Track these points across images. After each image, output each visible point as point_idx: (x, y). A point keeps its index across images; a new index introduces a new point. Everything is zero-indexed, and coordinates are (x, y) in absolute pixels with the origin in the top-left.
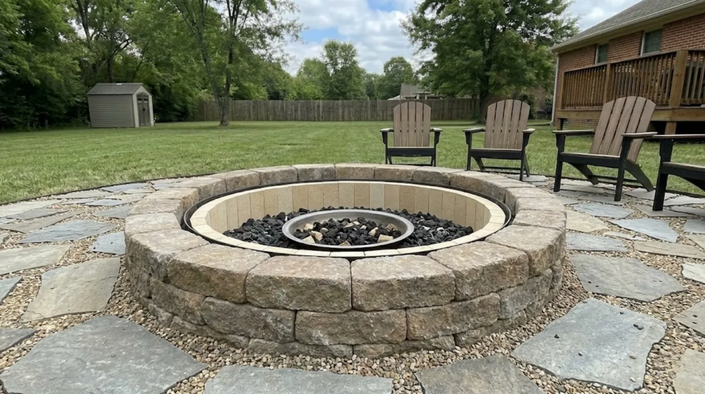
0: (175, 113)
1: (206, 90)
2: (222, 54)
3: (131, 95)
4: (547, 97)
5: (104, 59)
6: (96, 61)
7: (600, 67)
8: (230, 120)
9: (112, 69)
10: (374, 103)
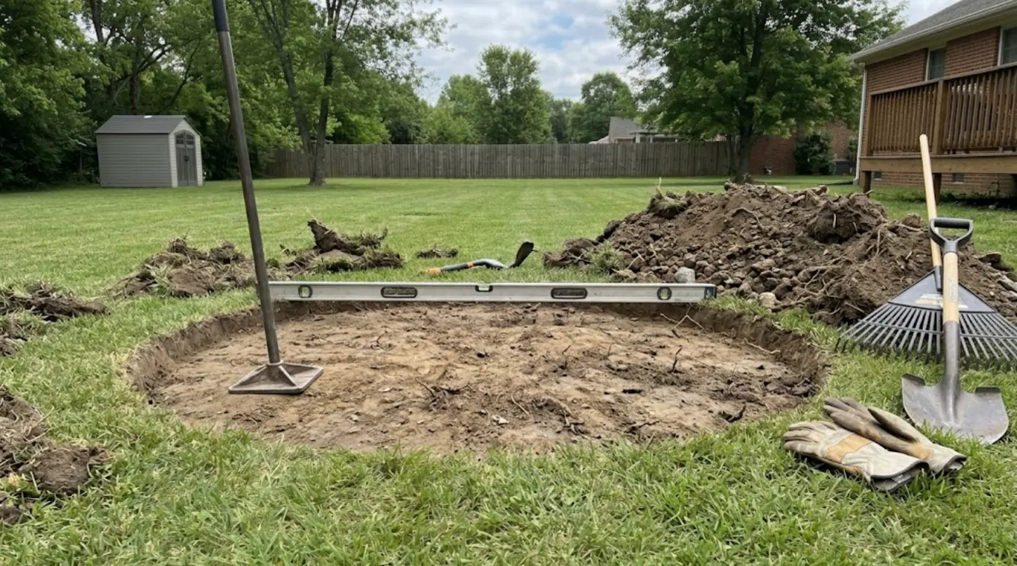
1: (289, 128)
2: (316, 70)
3: (167, 134)
4: (853, 138)
5: (125, 76)
6: (110, 80)
7: (928, 85)
8: (327, 176)
9: (138, 92)
10: (565, 148)
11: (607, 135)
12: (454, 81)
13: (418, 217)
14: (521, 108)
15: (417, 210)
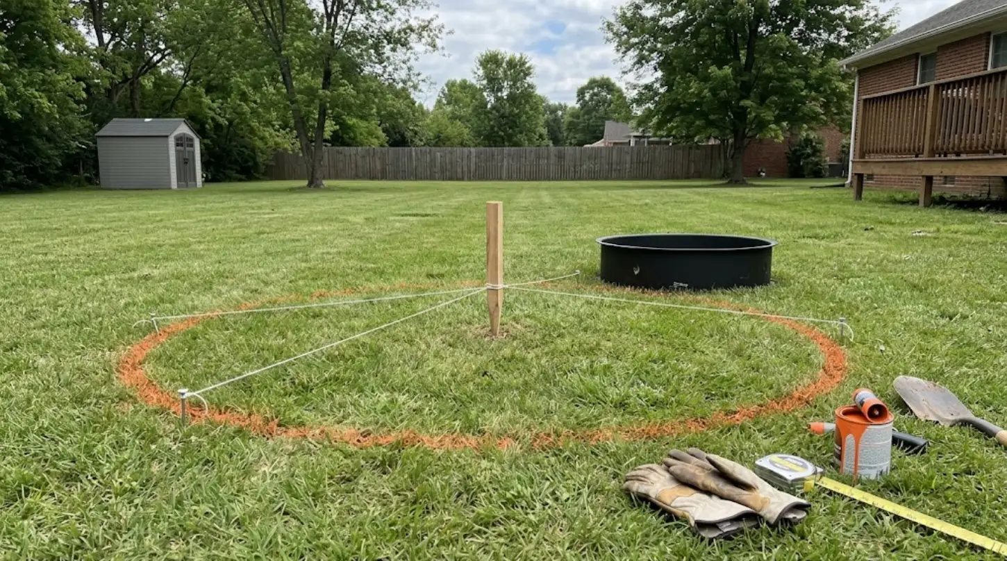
2: (314, 75)
3: (167, 137)
4: (844, 141)
5: (125, 79)
6: (111, 84)
7: (919, 90)
8: (324, 178)
9: (138, 96)
10: (560, 152)
11: (602, 138)
12: (451, 85)
13: (415, 218)
14: (517, 111)
15: (415, 212)
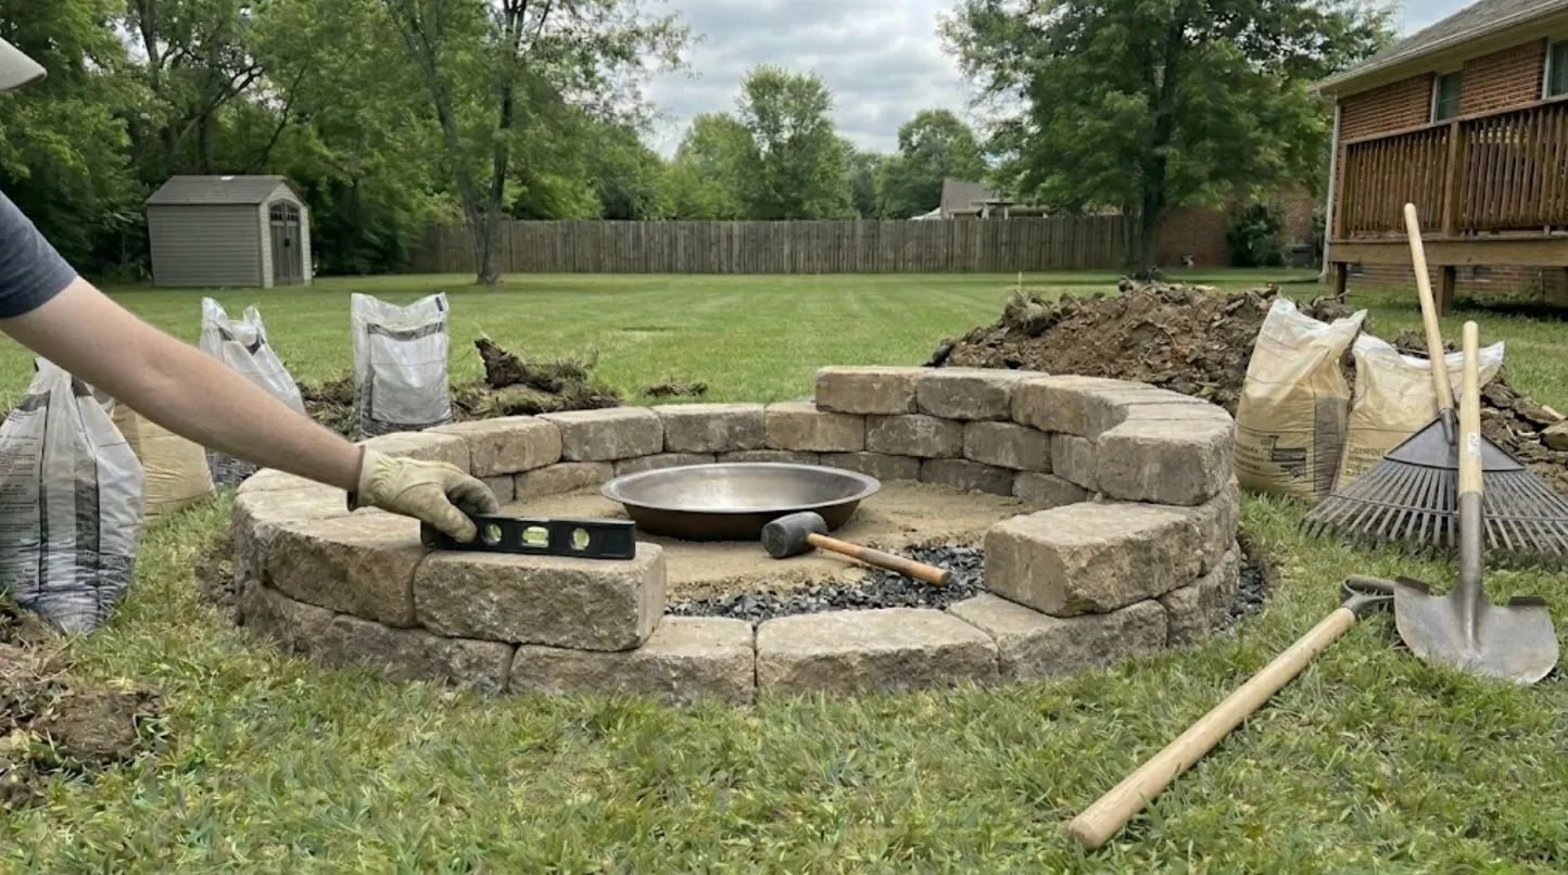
0: (365, 251)
1: (445, 195)
2: (488, 105)
3: (257, 205)
4: (1318, 211)
5: (192, 114)
6: (169, 121)
7: (1435, 129)
8: (503, 271)
9: (213, 139)
10: (872, 227)
11: (938, 205)
12: (702, 123)
13: (645, 334)
14: (804, 164)
15: (645, 323)
